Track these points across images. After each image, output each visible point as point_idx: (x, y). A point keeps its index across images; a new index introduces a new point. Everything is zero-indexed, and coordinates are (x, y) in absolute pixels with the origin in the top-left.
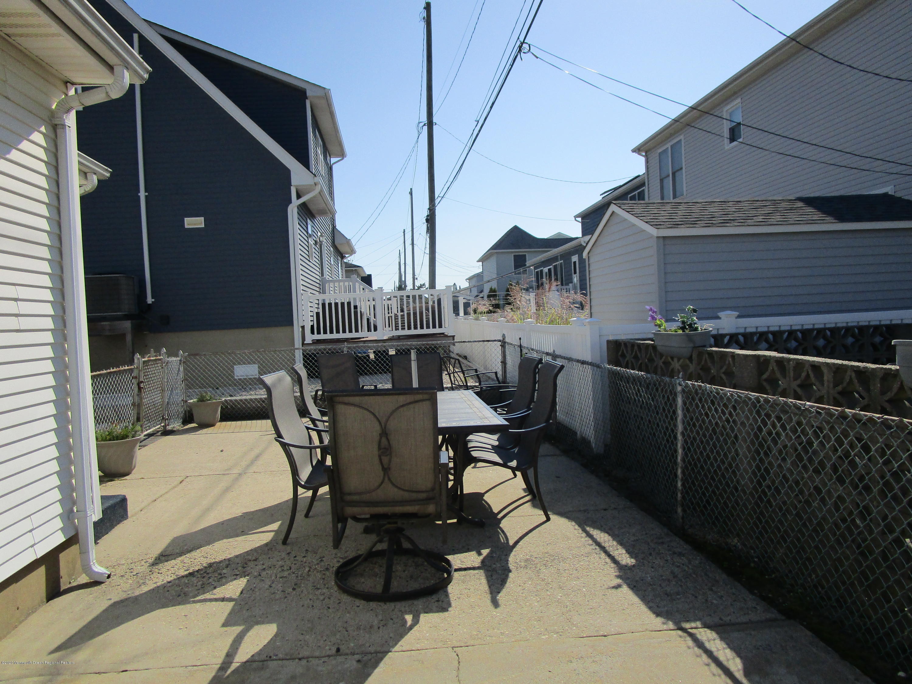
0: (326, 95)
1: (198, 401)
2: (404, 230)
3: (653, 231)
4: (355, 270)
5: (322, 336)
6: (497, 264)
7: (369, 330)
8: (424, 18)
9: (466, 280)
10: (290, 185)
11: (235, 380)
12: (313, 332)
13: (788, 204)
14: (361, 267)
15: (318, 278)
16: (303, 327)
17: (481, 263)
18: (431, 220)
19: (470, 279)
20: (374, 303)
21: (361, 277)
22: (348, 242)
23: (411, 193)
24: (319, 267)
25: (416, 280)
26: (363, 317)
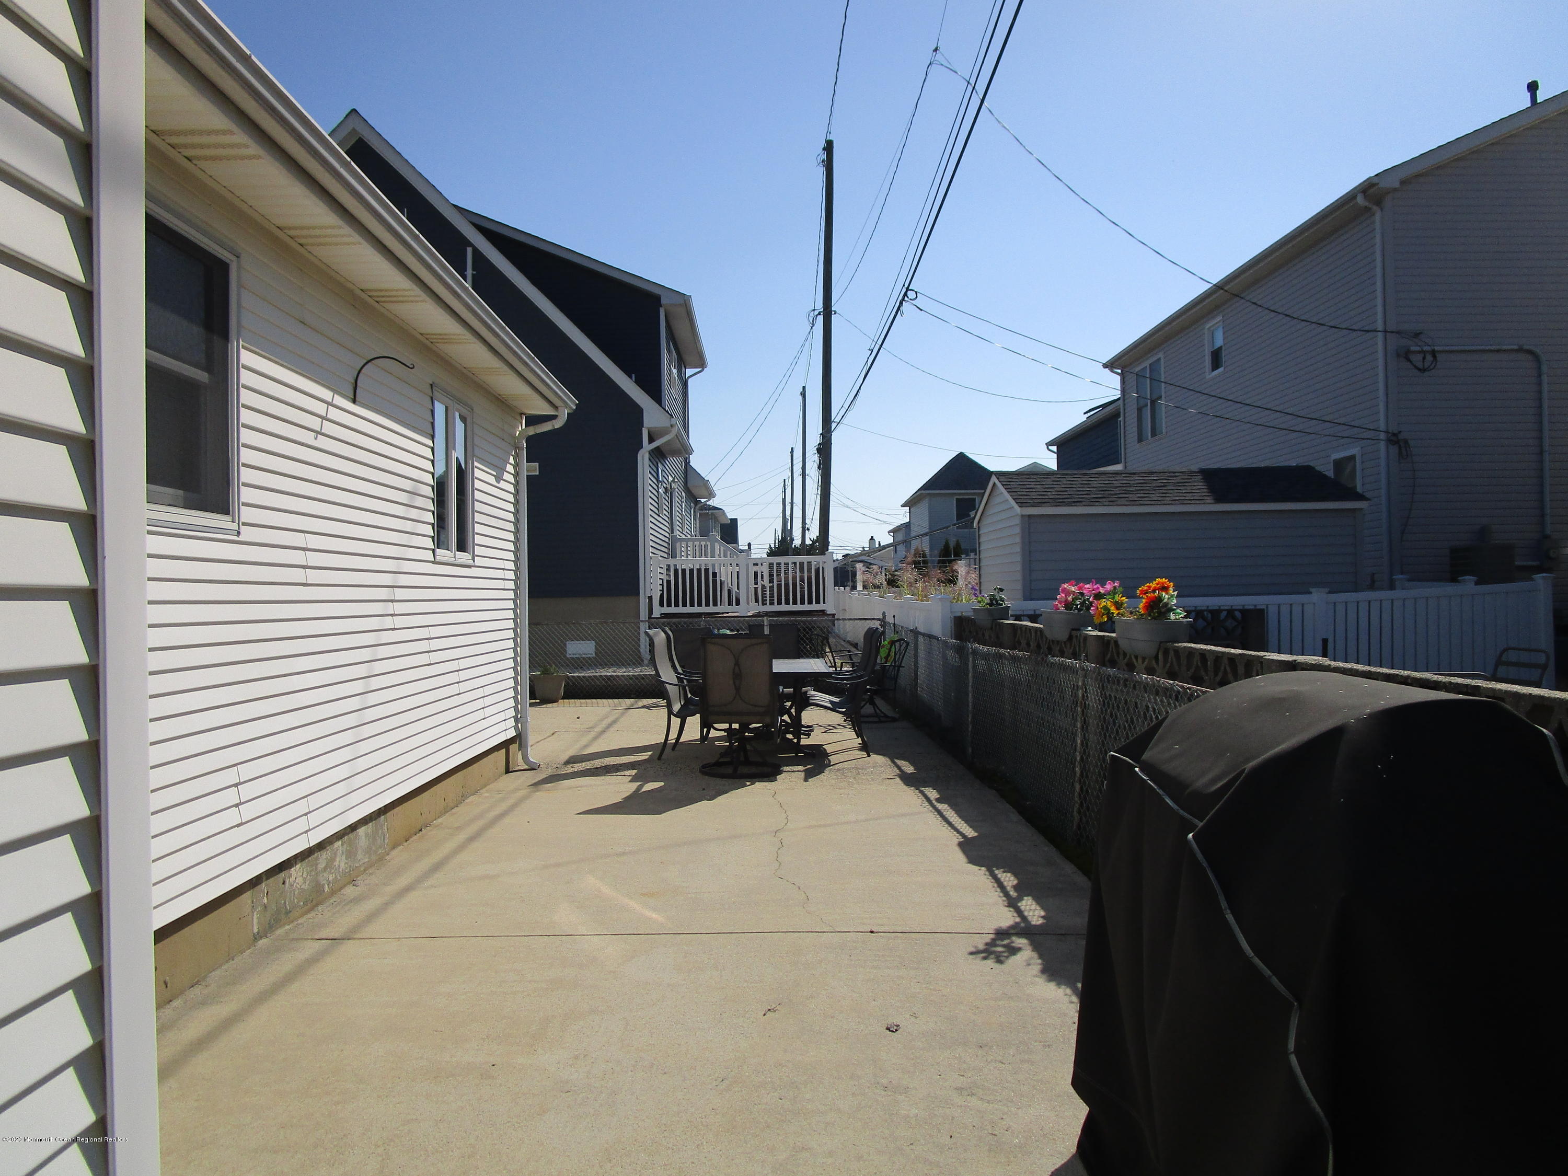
0: (684, 302)
1: (541, 674)
2: (792, 449)
3: (1018, 509)
4: (712, 513)
5: (673, 610)
6: (930, 513)
7: (730, 604)
8: (823, 161)
9: (889, 532)
10: (641, 424)
11: (568, 659)
12: (661, 604)
13: (1186, 477)
14: (721, 509)
15: (667, 535)
16: (650, 598)
17: (908, 508)
18: (825, 450)
19: (895, 531)
20: (737, 569)
21: (721, 525)
22: (706, 483)
23: (803, 394)
24: (668, 521)
25: (807, 531)
26: (723, 586)
